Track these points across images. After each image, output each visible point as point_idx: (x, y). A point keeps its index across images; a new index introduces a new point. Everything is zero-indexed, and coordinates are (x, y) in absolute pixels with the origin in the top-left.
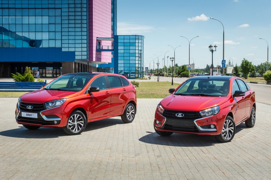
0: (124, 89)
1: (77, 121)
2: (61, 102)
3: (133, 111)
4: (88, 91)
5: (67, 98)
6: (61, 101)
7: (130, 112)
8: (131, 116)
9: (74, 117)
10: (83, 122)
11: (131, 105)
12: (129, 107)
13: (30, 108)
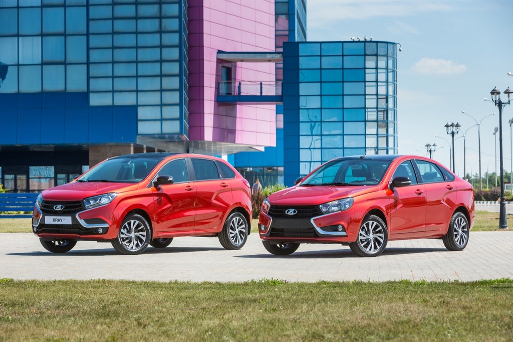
0: (224, 183)
1: (135, 232)
2: (108, 198)
3: (242, 228)
4: (154, 182)
5: (119, 193)
6: (110, 197)
7: (236, 229)
8: (239, 237)
9: (129, 224)
10: (144, 233)
11: (239, 215)
12: (234, 219)
13: (60, 209)
